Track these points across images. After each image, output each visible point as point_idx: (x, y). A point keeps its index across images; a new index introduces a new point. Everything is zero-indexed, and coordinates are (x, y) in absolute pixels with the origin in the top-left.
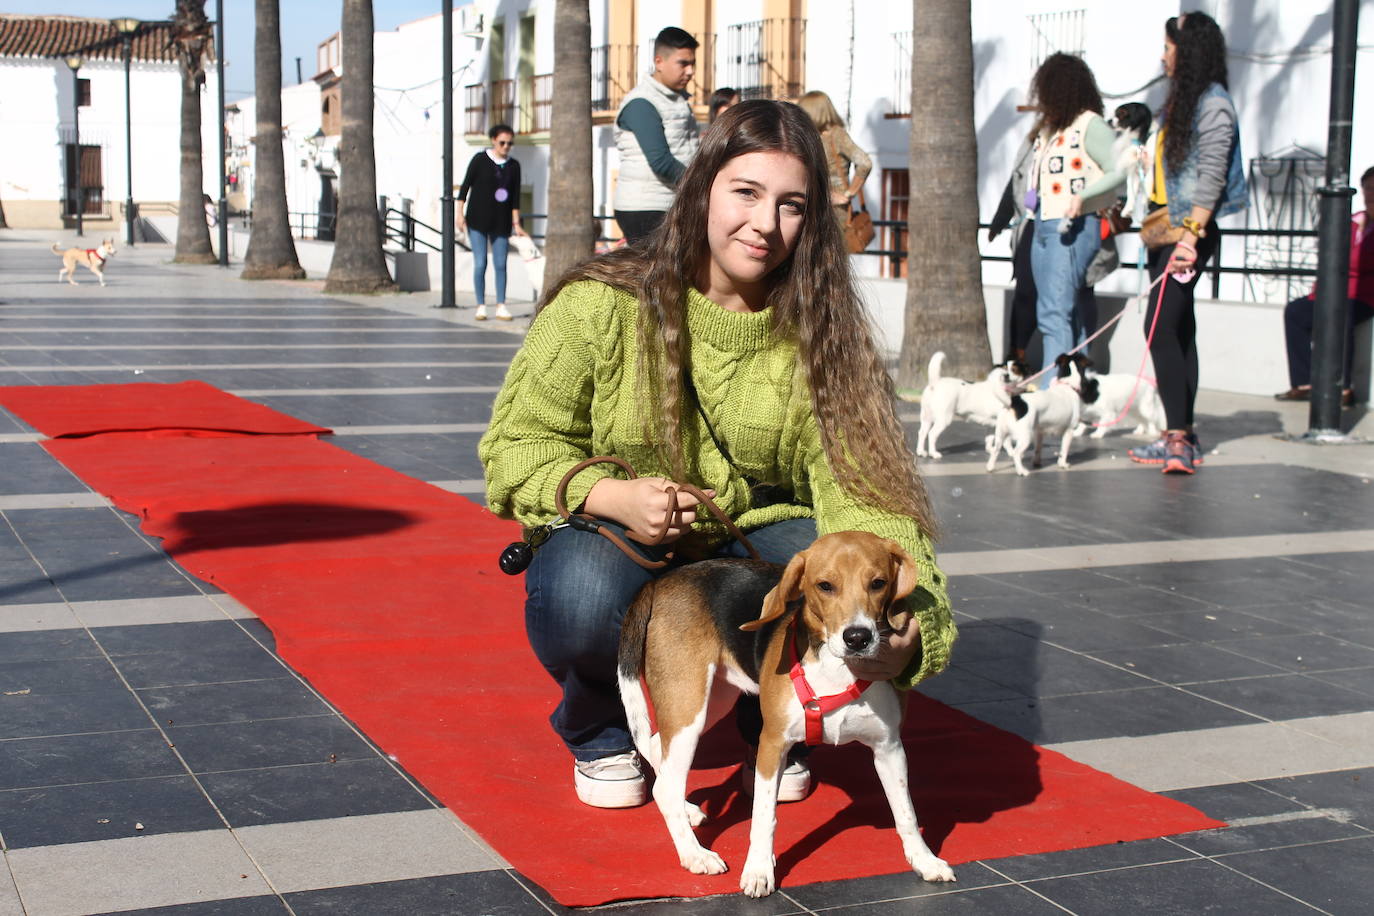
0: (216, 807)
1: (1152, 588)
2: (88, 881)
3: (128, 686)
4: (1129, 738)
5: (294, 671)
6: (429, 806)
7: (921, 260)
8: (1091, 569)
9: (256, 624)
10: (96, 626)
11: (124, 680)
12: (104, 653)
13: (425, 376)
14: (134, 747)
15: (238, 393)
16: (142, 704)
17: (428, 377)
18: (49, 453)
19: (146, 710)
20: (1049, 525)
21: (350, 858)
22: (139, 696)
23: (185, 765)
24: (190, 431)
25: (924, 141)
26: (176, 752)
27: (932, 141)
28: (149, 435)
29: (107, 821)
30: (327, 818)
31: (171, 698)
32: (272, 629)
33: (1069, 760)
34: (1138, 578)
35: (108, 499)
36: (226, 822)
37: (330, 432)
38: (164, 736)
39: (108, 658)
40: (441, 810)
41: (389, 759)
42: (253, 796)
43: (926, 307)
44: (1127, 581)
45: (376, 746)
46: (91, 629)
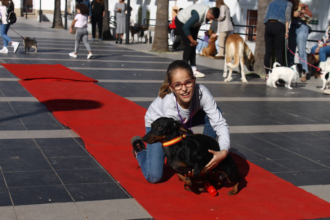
0: (70, 195)
1: (326, 138)
2: (36, 217)
3: (45, 157)
4: (322, 185)
5: (90, 154)
6: (128, 198)
7: (260, 38)
8: (308, 132)
9: (79, 139)
10: (35, 138)
11: (44, 155)
12: (38, 146)
13: (122, 65)
14: (48, 176)
15: (71, 68)
16: (49, 163)
17: (123, 65)
18: (21, 84)
19: (50, 164)
20: (296, 117)
21: (108, 213)
22: (48, 160)
23: (62, 182)
24: (59, 79)
25: (262, 5)
26: (59, 178)
27: (264, 5)
28: (48, 80)
29: (41, 198)
30: (101, 200)
31: (57, 161)
32: (84, 141)
33: (306, 192)
34: (322, 135)
35: (37, 99)
36: (74, 200)
37: (97, 81)
38: (55, 172)
39: (39, 148)
40: (132, 199)
41: (117, 183)
42: (81, 192)
43: (261, 52)
44: (319, 136)
45: (113, 178)
46: (34, 139)
